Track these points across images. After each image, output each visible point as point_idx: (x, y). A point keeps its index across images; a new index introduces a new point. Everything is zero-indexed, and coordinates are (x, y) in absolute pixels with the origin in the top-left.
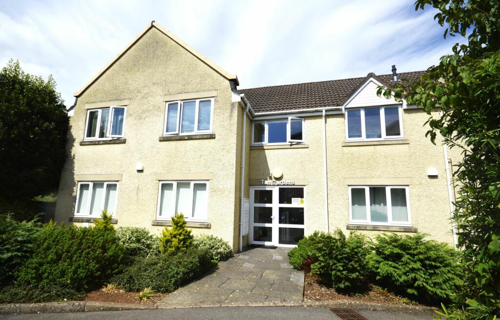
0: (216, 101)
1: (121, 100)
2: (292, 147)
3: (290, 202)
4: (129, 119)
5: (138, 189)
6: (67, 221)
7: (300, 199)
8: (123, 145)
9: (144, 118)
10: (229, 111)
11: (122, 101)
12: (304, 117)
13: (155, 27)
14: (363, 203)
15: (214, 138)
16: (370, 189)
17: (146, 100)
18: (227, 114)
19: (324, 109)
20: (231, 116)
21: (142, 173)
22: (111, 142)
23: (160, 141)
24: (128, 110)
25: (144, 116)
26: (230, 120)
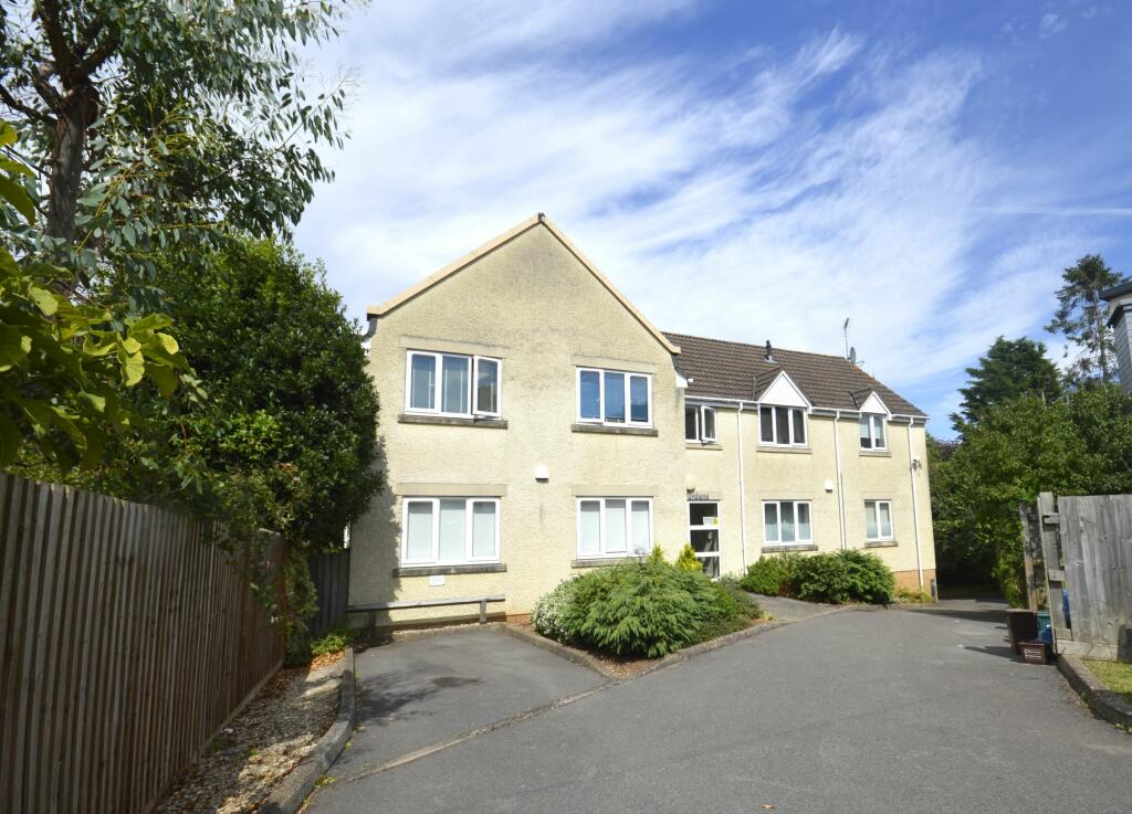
0: (654, 380)
1: (488, 346)
2: (705, 447)
3: (702, 523)
4: (509, 384)
5: (541, 510)
6: (387, 577)
7: (712, 518)
8: (502, 431)
9: (540, 388)
10: (674, 399)
11: (492, 348)
12: (717, 408)
13: (543, 224)
14: (775, 521)
15: (657, 436)
16: (782, 504)
17: (539, 356)
18: (672, 403)
19: (741, 401)
20: (677, 407)
21: (545, 485)
22: (477, 424)
23: (573, 432)
24: (504, 369)
25: (540, 384)
26: (676, 412)
